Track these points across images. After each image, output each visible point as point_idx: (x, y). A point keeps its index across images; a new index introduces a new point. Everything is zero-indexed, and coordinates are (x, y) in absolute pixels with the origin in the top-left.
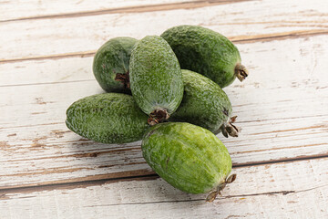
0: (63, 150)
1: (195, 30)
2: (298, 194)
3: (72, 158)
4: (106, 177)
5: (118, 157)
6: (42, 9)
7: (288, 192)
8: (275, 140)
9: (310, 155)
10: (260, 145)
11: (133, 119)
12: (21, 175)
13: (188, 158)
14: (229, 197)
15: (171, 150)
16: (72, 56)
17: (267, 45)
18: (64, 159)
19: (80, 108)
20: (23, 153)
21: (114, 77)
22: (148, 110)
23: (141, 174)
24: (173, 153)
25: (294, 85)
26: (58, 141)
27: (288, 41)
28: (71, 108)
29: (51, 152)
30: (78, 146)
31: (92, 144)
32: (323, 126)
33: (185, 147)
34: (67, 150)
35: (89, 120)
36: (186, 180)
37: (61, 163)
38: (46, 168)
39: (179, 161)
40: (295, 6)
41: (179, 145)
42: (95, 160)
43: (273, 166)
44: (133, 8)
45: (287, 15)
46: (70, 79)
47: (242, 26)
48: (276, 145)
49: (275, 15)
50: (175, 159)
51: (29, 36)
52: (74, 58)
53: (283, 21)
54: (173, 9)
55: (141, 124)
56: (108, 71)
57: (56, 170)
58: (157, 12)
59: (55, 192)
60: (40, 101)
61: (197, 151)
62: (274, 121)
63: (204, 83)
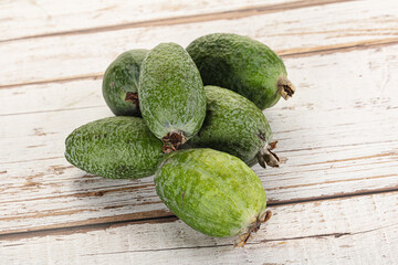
0: (62, 189)
1: (227, 38)
2: (354, 237)
3: (72, 198)
4: (113, 220)
5: (129, 196)
6: (52, 26)
7: (341, 235)
8: (329, 171)
9: (373, 189)
10: (310, 178)
11: (145, 146)
12: (9, 219)
13: (207, 190)
14: (265, 241)
15: (187, 182)
16: (82, 78)
17: (327, 58)
18: (63, 199)
19: (81, 135)
20: (13, 193)
21: (124, 97)
22: (161, 133)
23: (156, 215)
24: (189, 185)
25: (358, 105)
26: (57, 178)
27: (354, 53)
28: (70, 136)
29: (47, 191)
30: (81, 183)
31: (98, 181)
32: (393, 154)
33: (204, 177)
34: (67, 189)
35: (90, 150)
36: (206, 219)
37: (58, 204)
38: (40, 210)
39: (196, 195)
40: (366, 11)
41: (197, 175)
42: (101, 200)
43: (325, 202)
44: (162, 20)
45: (355, 21)
46: (77, 106)
47: (297, 37)
48: (330, 178)
49: (340, 23)
50: (192, 192)
51: (32, 57)
52: (86, 81)
53: (349, 30)
54: (212, 20)
55: (154, 153)
56: (117, 90)
57: (52, 213)
58: (192, 25)
59: (48, 238)
60: (38, 132)
61: (219, 181)
62: (329, 149)
63: (234, 100)
